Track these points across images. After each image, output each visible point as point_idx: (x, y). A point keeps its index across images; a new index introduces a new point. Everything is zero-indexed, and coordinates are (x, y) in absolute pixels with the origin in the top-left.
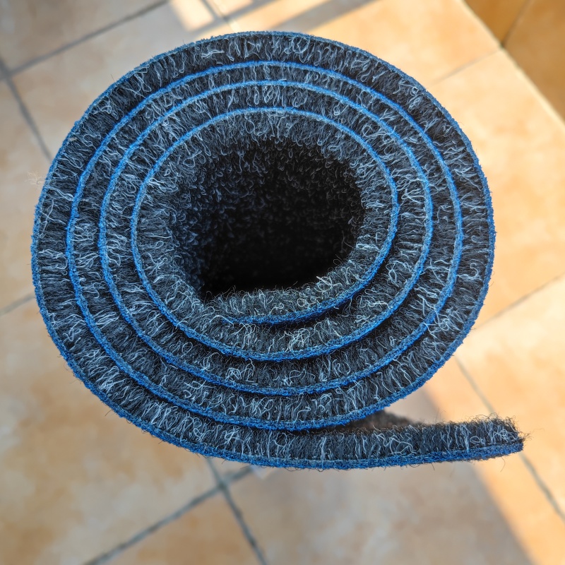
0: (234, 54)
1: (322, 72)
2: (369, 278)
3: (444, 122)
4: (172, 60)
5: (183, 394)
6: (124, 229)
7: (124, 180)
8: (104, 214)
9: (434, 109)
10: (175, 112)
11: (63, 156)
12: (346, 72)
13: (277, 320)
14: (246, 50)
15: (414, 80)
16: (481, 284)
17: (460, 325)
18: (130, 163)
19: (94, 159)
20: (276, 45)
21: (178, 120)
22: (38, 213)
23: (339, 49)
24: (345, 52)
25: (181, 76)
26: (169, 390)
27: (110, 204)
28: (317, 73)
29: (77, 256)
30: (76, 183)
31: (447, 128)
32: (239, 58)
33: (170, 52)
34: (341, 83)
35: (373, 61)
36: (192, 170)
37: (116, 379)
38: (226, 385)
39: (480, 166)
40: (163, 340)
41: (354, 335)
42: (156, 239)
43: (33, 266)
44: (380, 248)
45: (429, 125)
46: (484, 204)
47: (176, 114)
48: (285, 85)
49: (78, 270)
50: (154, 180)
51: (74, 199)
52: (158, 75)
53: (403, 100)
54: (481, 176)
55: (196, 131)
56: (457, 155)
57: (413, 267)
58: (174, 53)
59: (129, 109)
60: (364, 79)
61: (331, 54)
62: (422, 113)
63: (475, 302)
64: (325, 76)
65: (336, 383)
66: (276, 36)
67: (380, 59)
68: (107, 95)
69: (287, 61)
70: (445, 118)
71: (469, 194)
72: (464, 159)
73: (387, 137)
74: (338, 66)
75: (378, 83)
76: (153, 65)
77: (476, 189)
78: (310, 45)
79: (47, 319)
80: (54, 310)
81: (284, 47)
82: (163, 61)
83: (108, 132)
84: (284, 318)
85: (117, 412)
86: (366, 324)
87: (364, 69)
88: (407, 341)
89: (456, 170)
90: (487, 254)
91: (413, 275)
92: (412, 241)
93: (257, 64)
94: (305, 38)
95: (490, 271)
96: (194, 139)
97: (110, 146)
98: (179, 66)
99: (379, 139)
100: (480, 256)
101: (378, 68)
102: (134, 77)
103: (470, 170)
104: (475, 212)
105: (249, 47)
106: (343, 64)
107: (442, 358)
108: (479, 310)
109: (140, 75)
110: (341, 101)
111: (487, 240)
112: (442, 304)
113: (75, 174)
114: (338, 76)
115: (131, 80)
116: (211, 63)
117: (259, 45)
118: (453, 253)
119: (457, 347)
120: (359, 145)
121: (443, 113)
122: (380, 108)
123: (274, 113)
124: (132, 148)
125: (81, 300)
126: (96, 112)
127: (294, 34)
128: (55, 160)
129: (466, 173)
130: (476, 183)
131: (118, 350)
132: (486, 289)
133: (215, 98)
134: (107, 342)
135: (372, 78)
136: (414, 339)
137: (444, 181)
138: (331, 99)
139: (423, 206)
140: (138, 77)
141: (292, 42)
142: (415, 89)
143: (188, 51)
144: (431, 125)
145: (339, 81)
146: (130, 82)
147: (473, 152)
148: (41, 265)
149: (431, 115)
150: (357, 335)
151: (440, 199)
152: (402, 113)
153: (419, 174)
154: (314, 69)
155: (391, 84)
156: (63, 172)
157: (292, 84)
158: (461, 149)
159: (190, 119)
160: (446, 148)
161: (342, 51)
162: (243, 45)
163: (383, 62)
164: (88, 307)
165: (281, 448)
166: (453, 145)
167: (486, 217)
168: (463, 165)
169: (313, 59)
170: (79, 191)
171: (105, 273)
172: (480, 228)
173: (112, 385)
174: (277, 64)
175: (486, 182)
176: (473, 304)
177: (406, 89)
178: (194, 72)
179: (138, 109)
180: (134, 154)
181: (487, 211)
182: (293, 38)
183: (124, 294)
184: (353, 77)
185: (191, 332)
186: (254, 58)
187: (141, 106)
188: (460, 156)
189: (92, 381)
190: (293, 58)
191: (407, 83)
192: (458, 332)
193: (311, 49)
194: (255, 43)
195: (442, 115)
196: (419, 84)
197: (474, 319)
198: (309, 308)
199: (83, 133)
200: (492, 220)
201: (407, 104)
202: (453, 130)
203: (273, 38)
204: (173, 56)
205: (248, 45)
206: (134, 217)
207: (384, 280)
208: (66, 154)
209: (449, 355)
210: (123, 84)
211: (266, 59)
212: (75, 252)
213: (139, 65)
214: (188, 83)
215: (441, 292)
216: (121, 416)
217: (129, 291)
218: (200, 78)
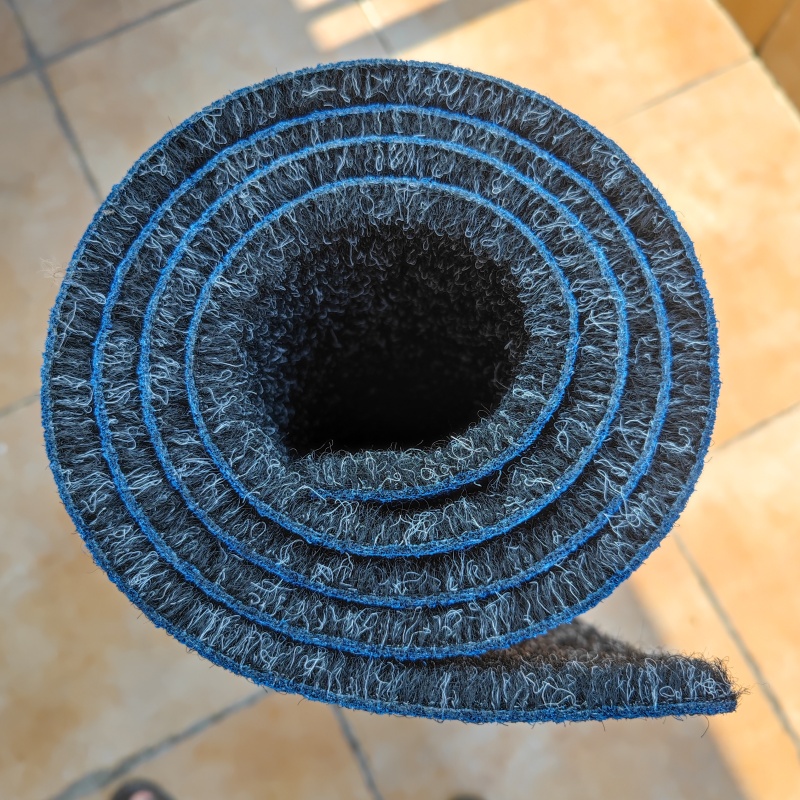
0: (351, 94)
1: (479, 125)
2: (528, 442)
3: (655, 210)
4: (259, 98)
5: (248, 598)
6: (175, 350)
7: (180, 276)
8: (148, 326)
9: (641, 191)
10: (259, 177)
11: (93, 237)
12: (514, 128)
13: (391, 496)
14: (369, 88)
15: (615, 145)
16: (693, 459)
17: (657, 519)
18: (191, 252)
19: (138, 243)
20: (413, 82)
21: (263, 190)
22: (53, 321)
23: (506, 91)
24: (515, 97)
25: (272, 122)
26: (229, 591)
27: (158, 312)
28: (472, 127)
29: (107, 386)
30: (111, 277)
31: (659, 219)
32: (358, 98)
33: (256, 86)
34: (506, 144)
35: (556, 112)
36: (279, 266)
37: (153, 571)
38: (312, 588)
39: (704, 281)
40: (224, 518)
41: (501, 526)
42: (220, 367)
43: (44, 399)
44: (547, 398)
45: (632, 214)
46: (706, 339)
47: (260, 181)
48: (422, 143)
49: (107, 406)
50: (222, 280)
51: (106, 301)
52: (238, 119)
53: (597, 174)
54: (705, 296)
55: (288, 208)
56: (670, 261)
57: (594, 430)
58: (263, 88)
59: (193, 169)
60: (540, 138)
61: (495, 97)
62: (623, 196)
63: (683, 486)
64: (483, 132)
65: (470, 594)
66: (413, 68)
67: (566, 110)
68: (161, 147)
69: (427, 106)
70: (657, 204)
71: (684, 322)
72: (680, 268)
73: (569, 230)
74: (503, 117)
75: (561, 145)
76: (230, 104)
77: (696, 315)
78: (463, 83)
79: (59, 478)
80: (69, 465)
81: (424, 85)
82: (245, 99)
83: (161, 202)
84: (401, 495)
85: (152, 619)
86: (520, 510)
87: (542, 124)
88: (577, 538)
89: (668, 285)
90: (705, 415)
91: (593, 442)
92: (596, 389)
93: (384, 109)
94: (456, 73)
95: (708, 441)
96: (284, 220)
97: (162, 224)
98: (268, 107)
99: (556, 232)
100: (696, 417)
101: (562, 123)
102: (201, 121)
103: (690, 285)
104: (691, 349)
105: (373, 83)
106: (511, 114)
107: (627, 568)
108: (687, 498)
109: (211, 119)
110: (504, 172)
111: (707, 393)
112: (634, 486)
113: (110, 264)
114: (503, 133)
115: (196, 127)
116: (316, 105)
117: (388, 80)
118: (654, 409)
119: (650, 552)
120: (526, 240)
121: (655, 197)
122: (561, 184)
123: (403, 186)
124: (194, 230)
125: (108, 451)
126: (144, 173)
127: (441, 65)
128: (82, 242)
129: (683, 289)
130: (697, 306)
131: (159, 529)
132: (701, 467)
133: (318, 159)
134: (143, 516)
135: (552, 139)
136: (588, 535)
137: (649, 300)
138: (490, 168)
139: (615, 338)
140: (207, 122)
141: (437, 77)
142: (615, 159)
143: (283, 85)
144: (635, 213)
145: (503, 140)
146: (196, 130)
147: (695, 258)
148: (54, 398)
149: (636, 198)
150: (506, 526)
151: (641, 327)
152: (594, 193)
153: (612, 290)
154: (467, 120)
155: (580, 149)
156: (92, 260)
157: (433, 143)
158: (679, 253)
159: (280, 190)
160: (656, 249)
161: (510, 95)
162: (364, 79)
163: (571, 114)
164: (119, 462)
165: (384, 686)
166: (666, 247)
167: (707, 358)
168: (679, 278)
169: (467, 105)
170: (115, 290)
171: (146, 414)
172: (698, 374)
173: (147, 579)
174: (413, 109)
175: (711, 305)
176: (679, 489)
177: (602, 158)
178: (290, 117)
179: (206, 170)
180: (197, 238)
181: (709, 349)
182: (439, 72)
183: (171, 446)
184: (524, 135)
185: (265, 509)
186: (379, 99)
187: (211, 166)
188: (675, 264)
189: (119, 572)
190: (436, 103)
191: (605, 148)
192: (654, 529)
193: (465, 90)
194: (383, 77)
195: (653, 200)
196: (621, 151)
197: (678, 511)
198: (437, 482)
199: (123, 203)
200: (716, 363)
201: (602, 179)
202: (668, 223)
203: (410, 71)
204: (260, 92)
205: (372, 80)
206: (191, 334)
207: (550, 446)
208: (97, 234)
209: (638, 563)
210: (185, 131)
211: (397, 102)
212: (105, 381)
213: (209, 104)
214: (280, 133)
215: (633, 468)
216: (158, 626)
217: (177, 442)
218: (299, 127)
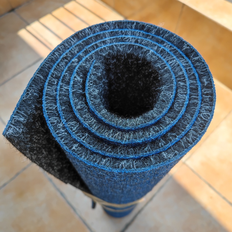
19: (166, 41)
25: (197, 72)
50: (151, 52)
68: (192, 47)
83: (176, 46)
98: (202, 71)
113: (162, 36)
125: (117, 30)
126: (185, 44)
131: (96, 35)
145: (185, 128)
148: (131, 22)
150: (71, 96)
156: (163, 33)
170: (155, 36)
179: (185, 57)
192: (56, 131)
203: (211, 107)
204: (207, 70)
210: (196, 53)
211: (201, 104)
215: (74, 133)
218: (196, 78)
